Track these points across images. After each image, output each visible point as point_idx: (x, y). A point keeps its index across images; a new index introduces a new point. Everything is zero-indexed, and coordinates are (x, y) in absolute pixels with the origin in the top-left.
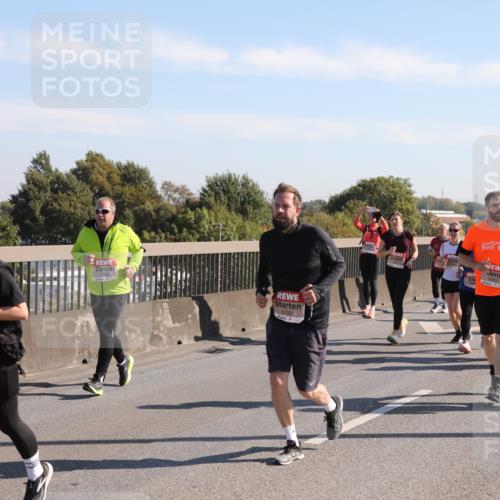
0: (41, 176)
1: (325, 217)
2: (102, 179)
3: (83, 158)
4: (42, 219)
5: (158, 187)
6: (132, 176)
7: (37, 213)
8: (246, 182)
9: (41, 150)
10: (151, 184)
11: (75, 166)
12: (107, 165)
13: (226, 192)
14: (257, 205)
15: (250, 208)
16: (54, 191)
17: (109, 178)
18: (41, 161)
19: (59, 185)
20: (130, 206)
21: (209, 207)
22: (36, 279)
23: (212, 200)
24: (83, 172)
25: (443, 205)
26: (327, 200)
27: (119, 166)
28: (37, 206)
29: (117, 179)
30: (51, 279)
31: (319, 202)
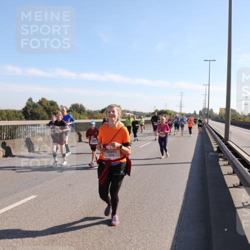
0: (30, 103)
1: (99, 114)
2: (45, 104)
3: (41, 99)
4: (30, 114)
5: (59, 106)
6: (53, 104)
7: (29, 112)
8: (81, 105)
9: (30, 97)
10: (58, 106)
11: (38, 101)
12: (47, 101)
13: (76, 108)
14: (84, 111)
15: (82, 112)
16: (33, 107)
17: (47, 104)
18: (30, 100)
19: (35, 106)
20: (52, 111)
21: (72, 111)
22: (28, 129)
23: (72, 110)
24: (40, 103)
25: (128, 112)
26: (100, 110)
27: (49, 101)
28: (29, 111)
29: (49, 104)
30: (31, 129)
31: (99, 111)
